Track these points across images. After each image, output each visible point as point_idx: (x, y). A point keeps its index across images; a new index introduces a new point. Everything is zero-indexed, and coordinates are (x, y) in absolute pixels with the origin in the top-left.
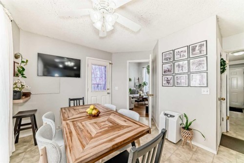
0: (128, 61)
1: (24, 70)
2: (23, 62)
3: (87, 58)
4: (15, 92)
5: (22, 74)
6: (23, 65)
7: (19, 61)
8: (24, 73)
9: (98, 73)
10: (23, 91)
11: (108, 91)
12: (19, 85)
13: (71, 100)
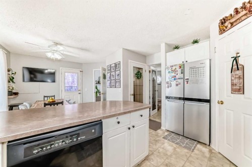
0: (94, 70)
1: (13, 78)
2: (13, 74)
3: (61, 68)
4: (9, 91)
5: (13, 81)
6: (13, 75)
7: (10, 73)
8: (14, 80)
9: (71, 78)
10: (14, 91)
11: (79, 92)
12: (11, 88)
13: (45, 97)
